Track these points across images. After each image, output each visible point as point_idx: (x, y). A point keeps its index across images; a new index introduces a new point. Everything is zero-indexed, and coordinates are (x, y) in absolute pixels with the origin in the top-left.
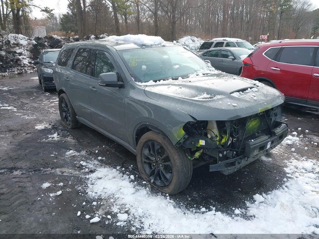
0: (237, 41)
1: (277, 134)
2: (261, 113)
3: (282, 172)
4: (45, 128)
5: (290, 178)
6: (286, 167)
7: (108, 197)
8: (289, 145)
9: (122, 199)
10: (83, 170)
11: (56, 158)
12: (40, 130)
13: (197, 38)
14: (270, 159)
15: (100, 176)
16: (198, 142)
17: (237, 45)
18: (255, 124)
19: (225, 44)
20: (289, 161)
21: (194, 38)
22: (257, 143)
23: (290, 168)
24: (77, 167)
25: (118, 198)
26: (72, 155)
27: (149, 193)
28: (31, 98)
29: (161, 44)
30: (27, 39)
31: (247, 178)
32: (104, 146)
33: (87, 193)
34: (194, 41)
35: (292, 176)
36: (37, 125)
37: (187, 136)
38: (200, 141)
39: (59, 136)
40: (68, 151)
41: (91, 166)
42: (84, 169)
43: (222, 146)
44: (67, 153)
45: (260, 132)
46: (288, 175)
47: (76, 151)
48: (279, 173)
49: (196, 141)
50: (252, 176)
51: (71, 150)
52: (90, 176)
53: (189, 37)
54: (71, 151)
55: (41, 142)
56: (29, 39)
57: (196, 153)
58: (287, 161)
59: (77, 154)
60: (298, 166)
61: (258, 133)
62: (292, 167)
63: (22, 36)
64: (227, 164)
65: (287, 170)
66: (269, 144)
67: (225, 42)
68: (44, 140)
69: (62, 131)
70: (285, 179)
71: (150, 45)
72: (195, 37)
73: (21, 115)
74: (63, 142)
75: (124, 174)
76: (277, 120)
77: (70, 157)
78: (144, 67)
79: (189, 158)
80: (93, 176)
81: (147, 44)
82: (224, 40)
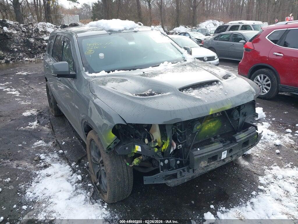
0: (254, 23)
1: (238, 141)
2: (218, 114)
3: (254, 182)
4: (31, 115)
5: (261, 191)
6: (263, 175)
7: (43, 200)
8: (277, 145)
9: (55, 204)
10: (39, 165)
11: (22, 148)
12: (26, 117)
13: (219, 22)
14: (247, 163)
15: (50, 173)
16: (134, 147)
17: (253, 28)
18: (214, 127)
19: (240, 28)
20: (269, 167)
21: (215, 22)
22: (205, 153)
23: (266, 177)
24: (35, 160)
25: (51, 203)
26: (39, 145)
27: (88, 198)
28: (40, 83)
29: (133, 29)
30: (54, 27)
31: (209, 187)
32: (74, 138)
33: (26, 193)
34: (216, 25)
35: (265, 189)
36: (26, 111)
37: (118, 141)
38: (136, 146)
39: (38, 124)
40: (38, 141)
41: (48, 160)
42: (41, 162)
43: (163, 153)
44: (35, 144)
45: (219, 136)
46: (260, 187)
47: (45, 142)
48: (251, 183)
49: (132, 146)
50: (215, 185)
51: (41, 140)
52: (41, 172)
53: (211, 21)
54: (40, 142)
55: (19, 130)
56: (56, 27)
57: (135, 160)
58: (267, 167)
59: (44, 145)
60: (277, 175)
61: (215, 137)
62: (270, 176)
63: (50, 24)
64: (167, 176)
65: (262, 180)
66: (224, 153)
67: (241, 25)
68: (22, 127)
69: (44, 118)
70: (254, 193)
71: (118, 30)
72: (217, 21)
73: (20, 101)
74: (39, 130)
75: (74, 172)
76: (246, 121)
77: (36, 148)
78: (101, 55)
79: (128, 164)
80: (44, 172)
81: (115, 30)
82: (239, 23)
